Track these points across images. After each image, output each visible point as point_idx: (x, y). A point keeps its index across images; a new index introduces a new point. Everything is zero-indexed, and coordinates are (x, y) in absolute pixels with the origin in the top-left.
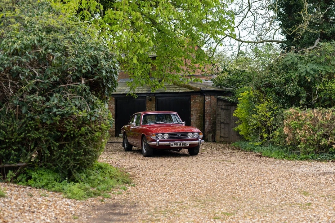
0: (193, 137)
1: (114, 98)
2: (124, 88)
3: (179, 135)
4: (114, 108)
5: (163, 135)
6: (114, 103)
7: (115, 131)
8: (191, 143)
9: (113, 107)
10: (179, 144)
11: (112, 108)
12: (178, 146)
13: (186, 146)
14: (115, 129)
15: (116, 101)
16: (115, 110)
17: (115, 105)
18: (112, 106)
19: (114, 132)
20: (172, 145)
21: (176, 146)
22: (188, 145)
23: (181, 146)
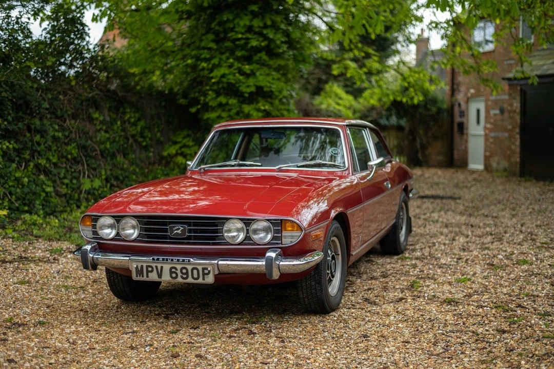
0: (247, 238)
1: (519, 88)
2: (542, 62)
3: (178, 230)
4: (518, 110)
5: (118, 221)
6: (518, 98)
7: (521, 164)
8: (224, 270)
9: (517, 107)
10: (167, 267)
11: (515, 111)
12: (166, 277)
13: (200, 281)
14: (521, 158)
15: (523, 94)
16: (521, 116)
17: (521, 102)
18: (515, 105)
19: (518, 166)
20: (140, 272)
21: (153, 277)
22: (210, 279)
23: (180, 280)
